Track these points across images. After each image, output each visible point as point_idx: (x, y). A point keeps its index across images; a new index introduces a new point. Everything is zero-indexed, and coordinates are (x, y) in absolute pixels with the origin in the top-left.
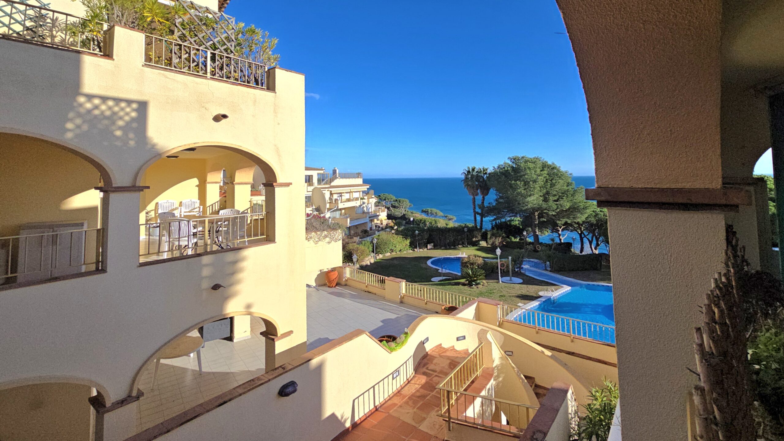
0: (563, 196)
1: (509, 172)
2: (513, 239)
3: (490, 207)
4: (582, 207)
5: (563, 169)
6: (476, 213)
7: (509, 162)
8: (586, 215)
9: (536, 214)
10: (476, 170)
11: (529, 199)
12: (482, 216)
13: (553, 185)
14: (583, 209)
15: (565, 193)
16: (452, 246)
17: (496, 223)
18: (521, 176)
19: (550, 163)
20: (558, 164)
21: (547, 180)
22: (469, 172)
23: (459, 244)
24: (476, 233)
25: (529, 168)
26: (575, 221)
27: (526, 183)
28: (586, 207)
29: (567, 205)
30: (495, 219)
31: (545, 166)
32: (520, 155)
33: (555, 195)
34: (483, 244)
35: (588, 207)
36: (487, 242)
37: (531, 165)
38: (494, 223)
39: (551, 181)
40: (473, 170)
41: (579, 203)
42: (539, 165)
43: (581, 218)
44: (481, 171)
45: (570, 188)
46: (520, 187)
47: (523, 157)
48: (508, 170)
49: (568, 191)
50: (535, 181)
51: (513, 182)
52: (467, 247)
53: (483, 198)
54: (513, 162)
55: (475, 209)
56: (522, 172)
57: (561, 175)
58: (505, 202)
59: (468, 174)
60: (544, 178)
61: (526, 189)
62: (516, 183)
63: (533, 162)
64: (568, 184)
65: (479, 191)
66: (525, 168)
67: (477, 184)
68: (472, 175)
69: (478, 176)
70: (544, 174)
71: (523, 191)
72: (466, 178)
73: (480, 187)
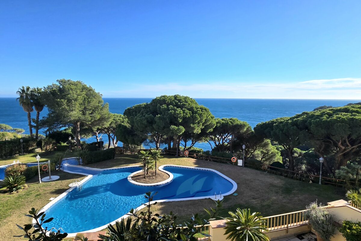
0: (96, 110)
1: (56, 92)
2: (63, 144)
3: (43, 120)
4: (107, 117)
5: (96, 91)
6: (31, 126)
7: (58, 84)
8: (110, 123)
9: (79, 124)
10: (30, 90)
11: (71, 113)
12: (37, 128)
13: (89, 102)
14: (108, 118)
15: (96, 108)
16: (10, 155)
17: (50, 133)
18: (65, 96)
19: (88, 86)
20: (93, 88)
21: (85, 98)
22: (23, 91)
23: (16, 154)
24: (31, 143)
25: (72, 89)
26: (103, 127)
27: (69, 101)
28: (109, 117)
29: (98, 117)
30: (48, 130)
31: (84, 88)
32: (67, 79)
33: (90, 109)
34: (38, 150)
35: (110, 117)
36: (42, 149)
37: (73, 87)
38: (48, 133)
39: (88, 99)
40: (28, 89)
41: (105, 114)
42: (80, 87)
43: (107, 125)
44: (35, 91)
45: (100, 105)
46: (64, 104)
47: (68, 81)
48: (55, 90)
49: (98, 106)
50: (76, 100)
51: (59, 100)
52: (24, 155)
53: (38, 113)
54: (61, 84)
55: (31, 122)
56: (66, 92)
57: (95, 95)
58: (54, 117)
59: (23, 93)
60: (83, 97)
61: (69, 105)
62: (61, 101)
63: (75, 84)
64: (99, 102)
65: (34, 107)
66: (68, 89)
67: (32, 101)
68: (27, 94)
69: (32, 95)
70: (83, 94)
71: (66, 107)
72: (22, 97)
73: (35, 104)
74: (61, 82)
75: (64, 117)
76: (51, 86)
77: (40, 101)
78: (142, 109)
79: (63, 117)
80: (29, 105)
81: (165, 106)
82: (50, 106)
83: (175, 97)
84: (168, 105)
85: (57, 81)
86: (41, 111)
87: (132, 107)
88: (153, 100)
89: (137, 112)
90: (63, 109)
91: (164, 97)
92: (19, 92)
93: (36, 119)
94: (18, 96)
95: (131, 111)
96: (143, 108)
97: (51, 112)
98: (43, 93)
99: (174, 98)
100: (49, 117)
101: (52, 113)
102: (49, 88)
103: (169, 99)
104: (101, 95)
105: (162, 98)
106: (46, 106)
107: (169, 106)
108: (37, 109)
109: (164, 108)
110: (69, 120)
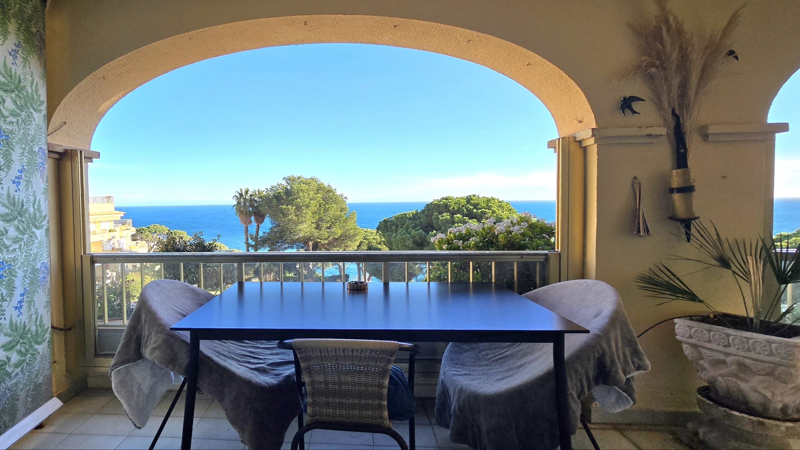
2: (288, 274)
3: (264, 237)
6: (249, 244)
7: (284, 183)
15: (337, 218)
19: (326, 185)
21: (320, 204)
22: (241, 195)
27: (298, 208)
29: (339, 232)
31: (320, 188)
32: (296, 175)
33: (328, 222)
39: (324, 205)
41: (350, 229)
42: (314, 186)
44: (256, 194)
45: (343, 213)
47: (299, 178)
48: (280, 193)
49: (340, 216)
53: (258, 226)
54: (289, 184)
55: (248, 240)
56: (295, 195)
57: (335, 198)
58: (278, 231)
59: (241, 198)
60: (318, 202)
61: (298, 215)
62: (288, 208)
63: (307, 183)
64: (342, 210)
65: (253, 218)
66: (298, 190)
67: (251, 210)
68: (245, 199)
69: (252, 201)
70: (318, 197)
71: (294, 217)
72: (238, 203)
73: (255, 213)
74: (290, 180)
75: (290, 232)
76: (276, 187)
77: (261, 209)
78: (407, 220)
79: (288, 233)
80: (248, 215)
81: (447, 216)
82: (274, 217)
83: (469, 200)
84: (453, 213)
85: (284, 179)
86: (261, 223)
87: (391, 218)
88: (427, 205)
89: (398, 226)
90: (289, 220)
91: (447, 199)
92: (236, 196)
93: (254, 235)
94: (235, 202)
95: (389, 224)
96: (410, 219)
97: (275, 225)
98: (264, 197)
99: (466, 201)
100: (272, 232)
101: (275, 227)
102: (273, 190)
103: (455, 203)
104: (346, 198)
105: (443, 202)
106: (268, 215)
107: (455, 216)
108: (257, 220)
109: (446, 219)
110: (296, 237)
